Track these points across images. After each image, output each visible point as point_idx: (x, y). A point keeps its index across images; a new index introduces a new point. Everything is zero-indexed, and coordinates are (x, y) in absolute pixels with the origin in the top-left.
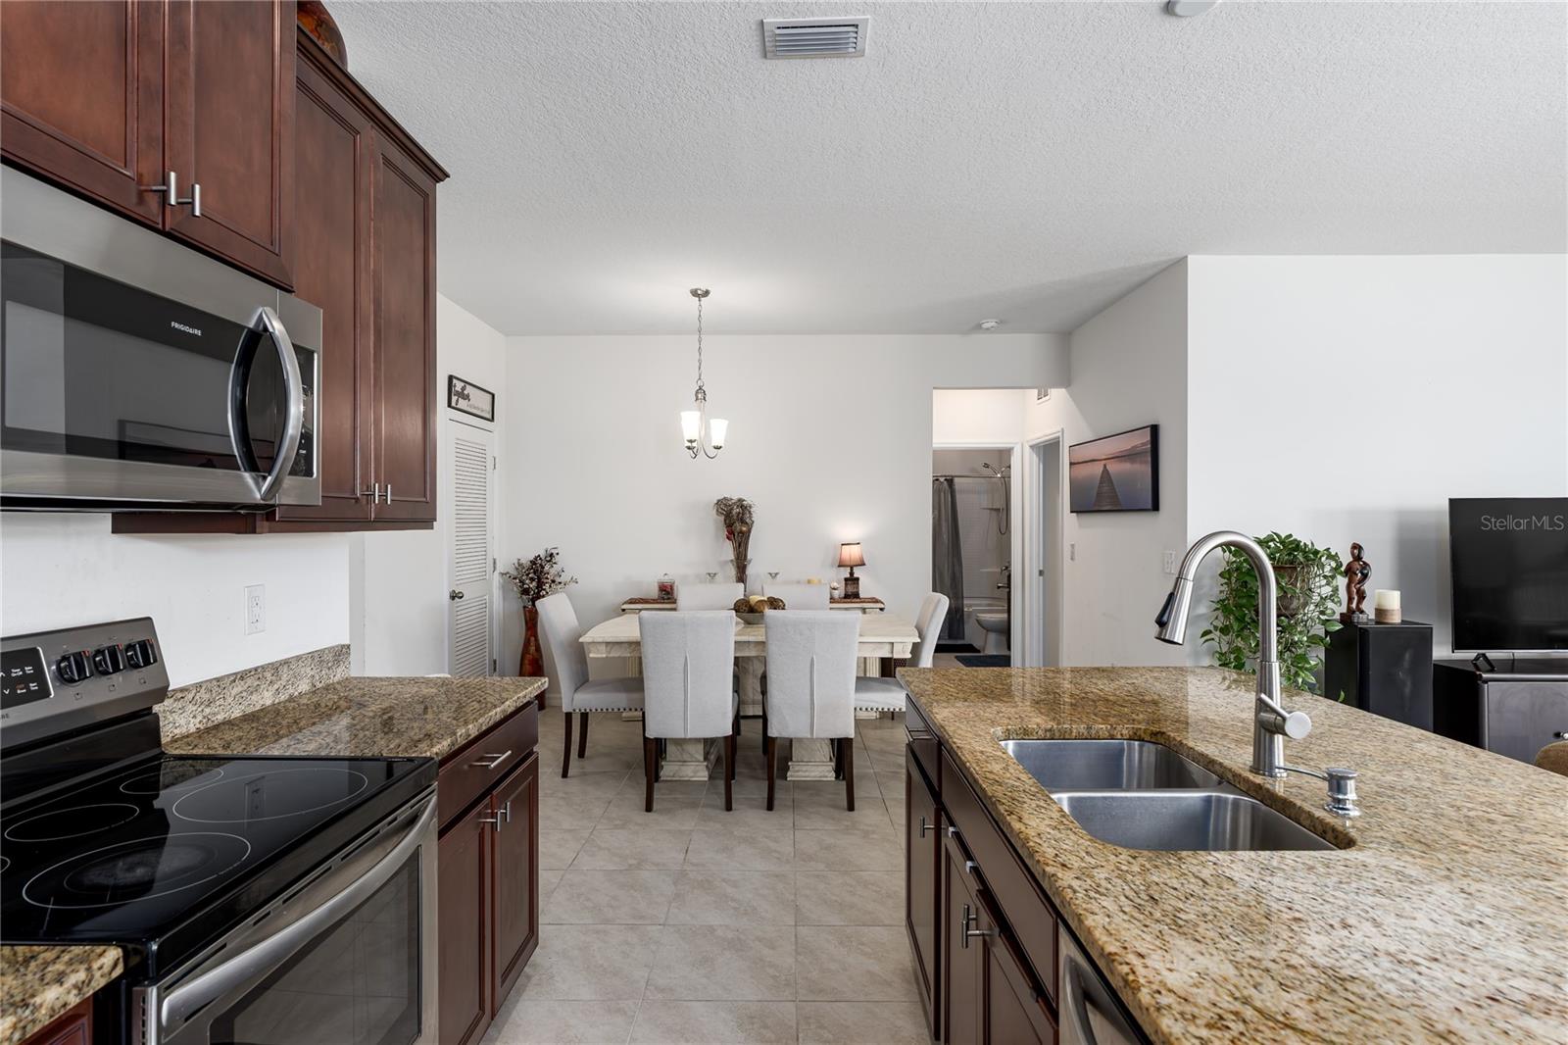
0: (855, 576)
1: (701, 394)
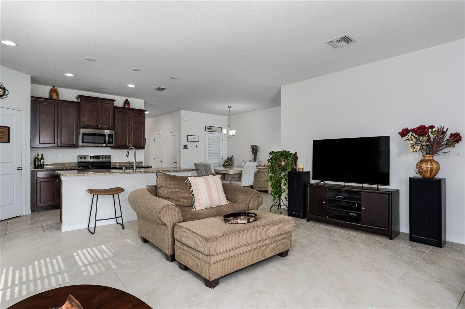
1: (230, 126)
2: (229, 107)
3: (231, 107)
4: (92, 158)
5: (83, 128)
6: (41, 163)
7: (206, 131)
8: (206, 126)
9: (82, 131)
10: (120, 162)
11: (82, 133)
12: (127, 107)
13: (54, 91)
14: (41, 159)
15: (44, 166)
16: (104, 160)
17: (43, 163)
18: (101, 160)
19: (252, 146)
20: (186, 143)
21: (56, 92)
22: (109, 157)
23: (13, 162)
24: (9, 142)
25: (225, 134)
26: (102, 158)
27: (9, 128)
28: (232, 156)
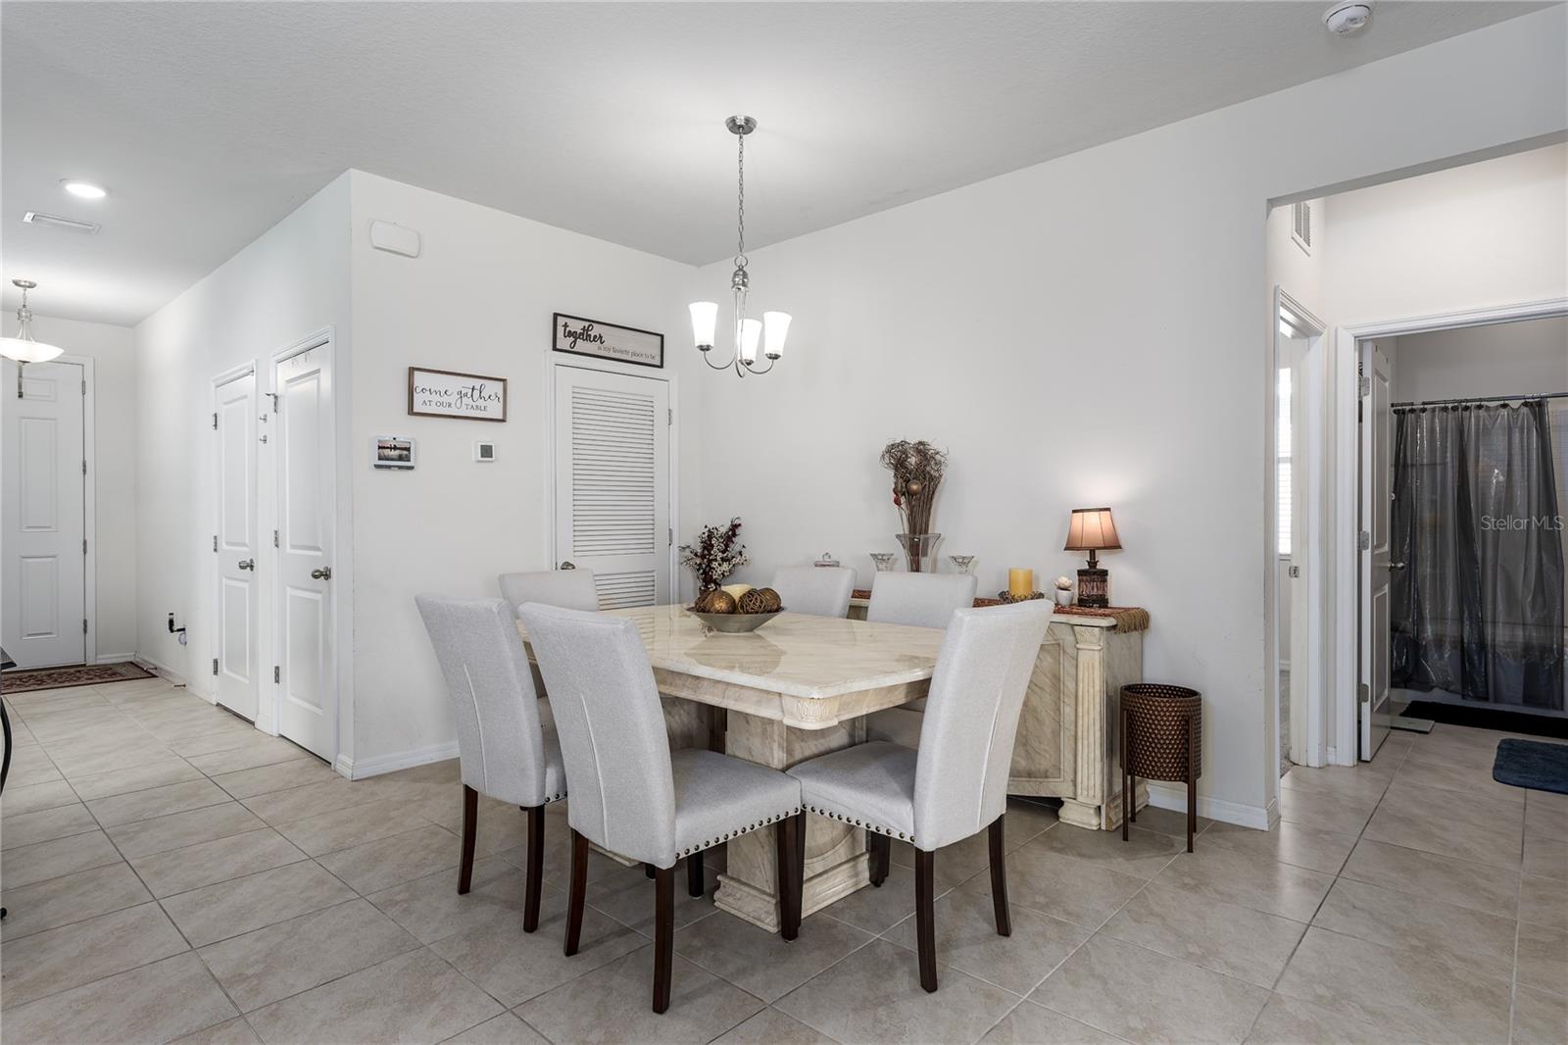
0: (1100, 566)
1: (740, 277)
7: (555, 348)
8: (556, 315)
19: (891, 449)
20: (403, 430)
25: (709, 340)
28: (737, 522)
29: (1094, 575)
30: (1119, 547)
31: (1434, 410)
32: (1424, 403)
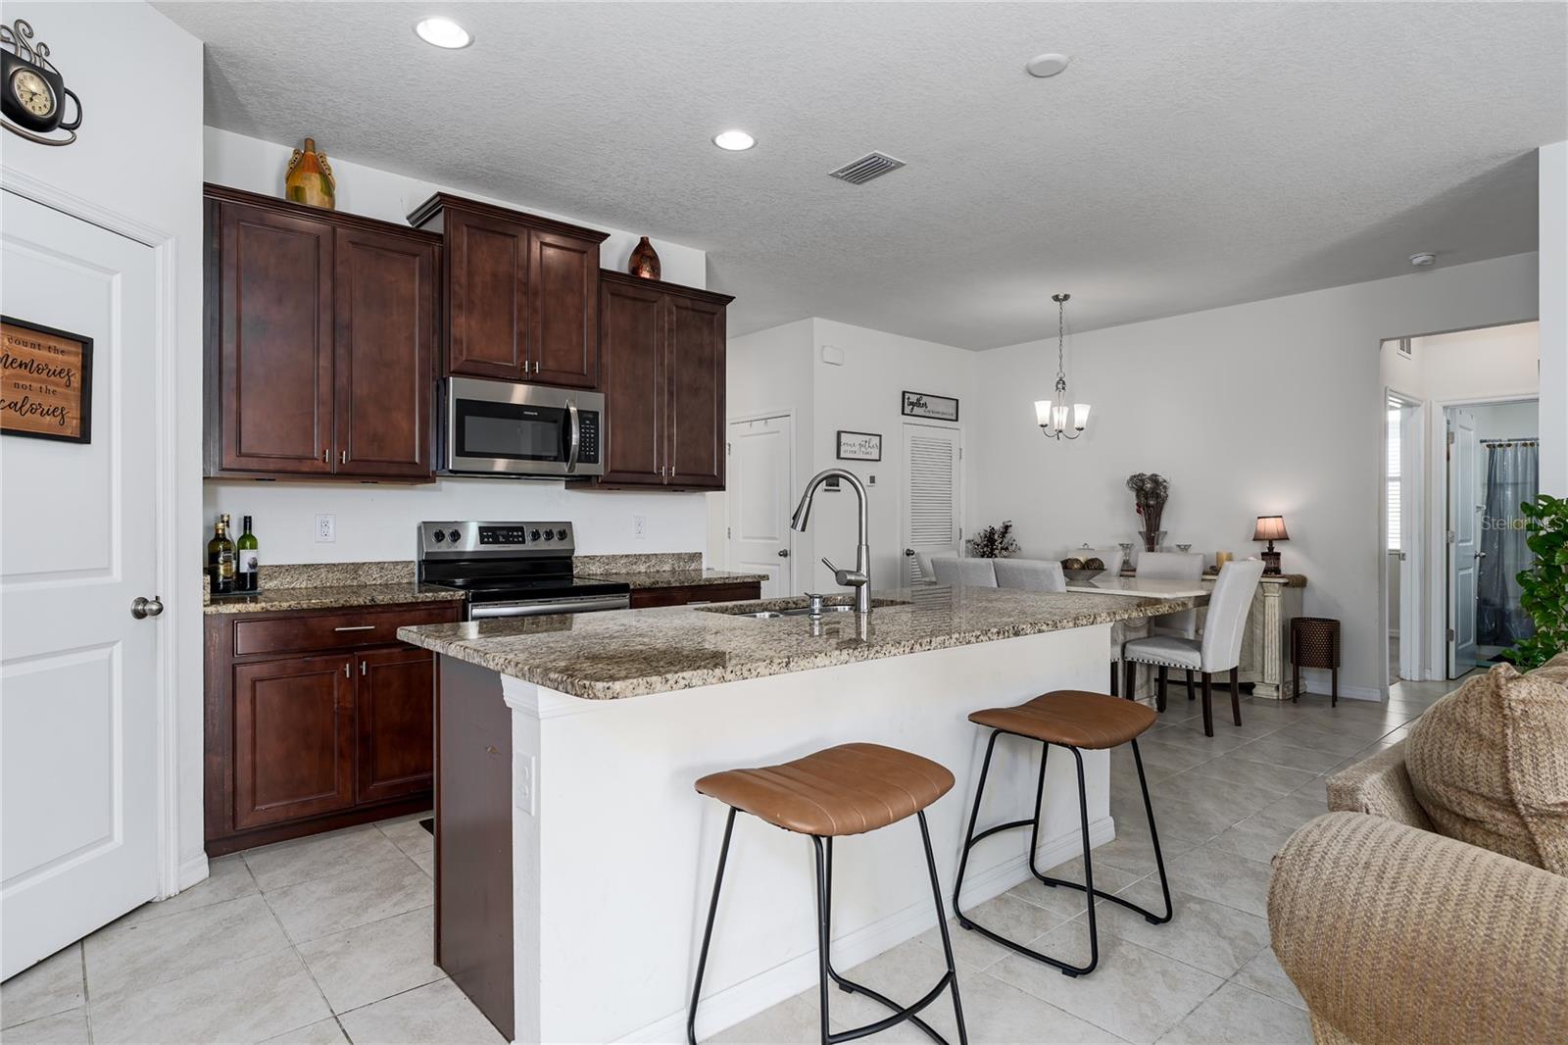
0: (1275, 550)
1: (1061, 384)
2: (1056, 298)
3: (1066, 297)
4: (488, 537)
5: (458, 373)
6: (244, 568)
7: (903, 413)
8: (904, 393)
9: (458, 388)
10: (608, 557)
11: (459, 403)
12: (646, 275)
13: (308, 161)
14: (242, 544)
15: (254, 586)
16: (542, 545)
17: (254, 565)
18: (529, 546)
19: (1133, 479)
21: (320, 173)
22: (564, 532)
23: (107, 570)
24: (84, 437)
26: (536, 536)
27: (86, 344)
28: (1009, 524)
29: (1271, 556)
30: (1288, 539)
31: (1516, 445)
32: (1509, 440)
